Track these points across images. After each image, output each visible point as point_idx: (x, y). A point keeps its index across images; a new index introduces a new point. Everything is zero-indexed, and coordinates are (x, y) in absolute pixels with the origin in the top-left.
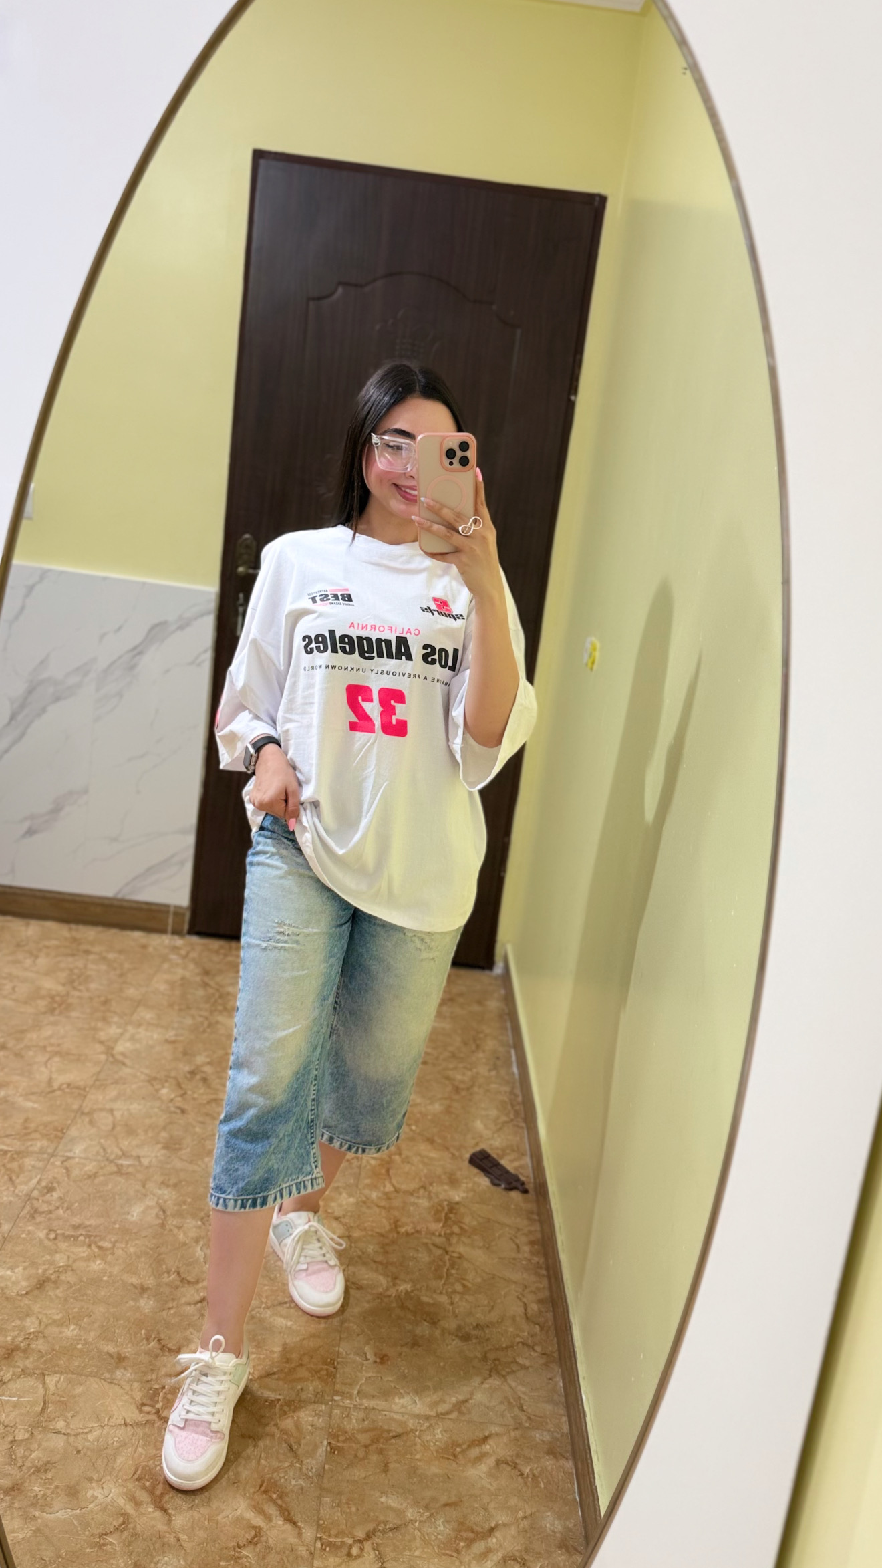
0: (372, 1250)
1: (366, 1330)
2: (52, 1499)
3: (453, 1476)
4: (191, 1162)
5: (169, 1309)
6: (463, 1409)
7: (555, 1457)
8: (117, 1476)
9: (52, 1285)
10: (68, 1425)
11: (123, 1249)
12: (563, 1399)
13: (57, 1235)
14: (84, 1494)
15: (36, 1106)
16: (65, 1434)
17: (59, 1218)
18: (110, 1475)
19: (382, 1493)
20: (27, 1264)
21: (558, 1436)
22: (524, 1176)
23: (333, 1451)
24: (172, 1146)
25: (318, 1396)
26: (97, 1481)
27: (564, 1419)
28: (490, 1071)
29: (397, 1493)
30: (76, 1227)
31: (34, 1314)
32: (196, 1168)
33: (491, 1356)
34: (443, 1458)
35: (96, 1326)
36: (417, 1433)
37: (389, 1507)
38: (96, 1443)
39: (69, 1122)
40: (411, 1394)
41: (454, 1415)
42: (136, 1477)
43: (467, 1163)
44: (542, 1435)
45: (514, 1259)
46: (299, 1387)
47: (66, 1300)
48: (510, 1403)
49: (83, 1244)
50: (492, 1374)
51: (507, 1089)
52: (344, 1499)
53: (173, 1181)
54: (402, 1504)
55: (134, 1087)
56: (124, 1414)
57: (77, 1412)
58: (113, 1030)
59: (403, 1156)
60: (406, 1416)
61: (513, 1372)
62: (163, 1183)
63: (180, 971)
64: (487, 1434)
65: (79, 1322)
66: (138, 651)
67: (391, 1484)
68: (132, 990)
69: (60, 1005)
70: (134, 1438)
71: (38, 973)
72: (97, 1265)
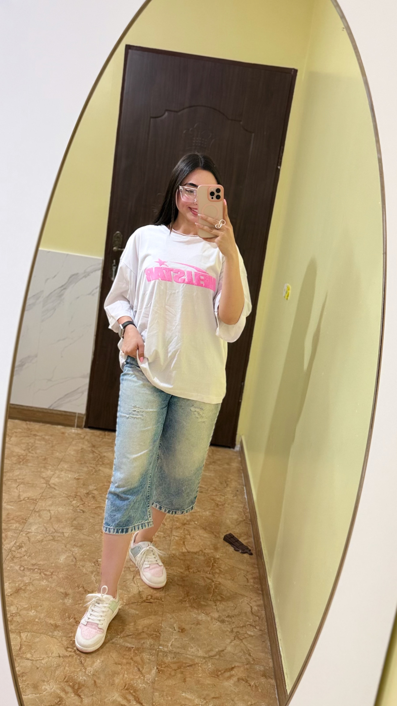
0: (177, 579)
1: (174, 617)
2: (26, 689)
3: (217, 685)
4: (88, 536)
5: (79, 604)
6: (222, 655)
7: (266, 678)
8: (56, 680)
9: (23, 591)
10: (32, 656)
11: (56, 576)
12: (270, 651)
13: (24, 568)
14: (41, 687)
15: (12, 507)
16: (31, 660)
17: (25, 560)
18: (53, 679)
19: (183, 692)
20: (11, 581)
21: (268, 668)
22: (251, 547)
23: (159, 672)
24: (79, 528)
25: (152, 646)
26: (47, 682)
27: (271, 660)
28: (233, 497)
29: (190, 692)
30: (33, 565)
31: (14, 604)
32: (91, 538)
33: (235, 630)
34: (212, 676)
35: (44, 611)
36: (200, 665)
37: (186, 698)
38: (46, 664)
39: (29, 515)
40: (196, 647)
41: (217, 657)
42: (65, 680)
43: (222, 540)
44: (260, 667)
45: (245, 585)
46: (143, 642)
47: (29, 598)
48: (244, 652)
49: (37, 572)
50: (236, 638)
52: (165, 693)
53: (80, 544)
54: (192, 697)
55: (60, 499)
56: (59, 652)
57: (37, 650)
58: (49, 473)
59: (191, 536)
60: (194, 657)
61: (246, 638)
62: (75, 545)
63: (81, 445)
64: (233, 666)
65: (36, 609)
66: (64, 287)
67: (187, 687)
68: (57, 454)
69: (23, 460)
70: (64, 663)
71: (12, 444)
72: (44, 583)
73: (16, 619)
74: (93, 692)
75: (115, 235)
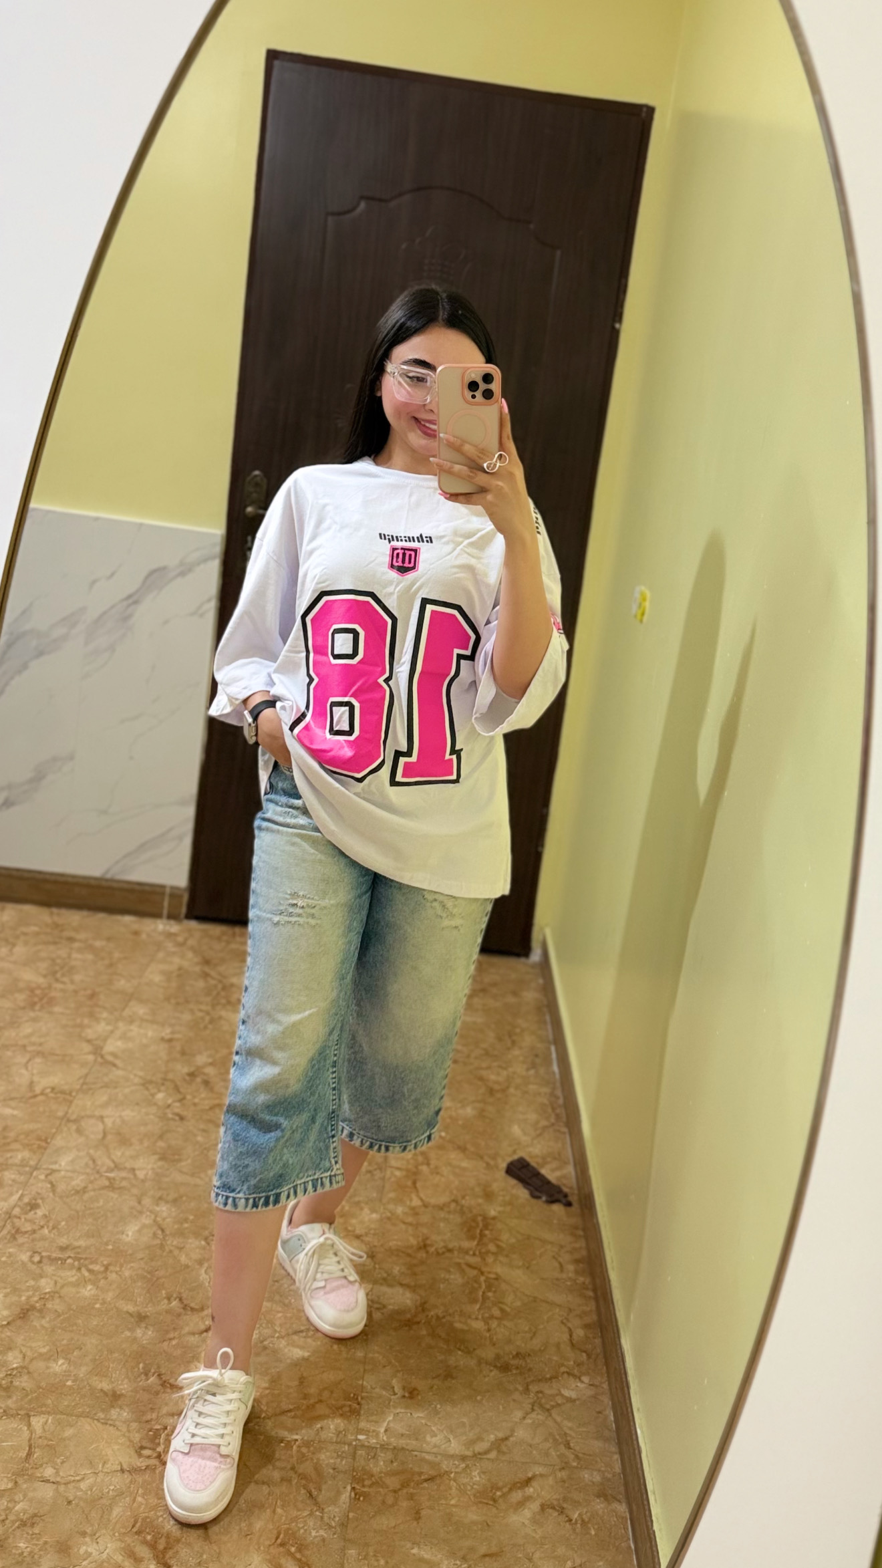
0: (399, 1271)
1: (393, 1361)
2: (40, 1557)
3: (492, 1522)
4: (193, 1175)
5: (170, 1339)
6: (504, 1449)
7: (606, 1499)
8: (113, 1529)
9: (37, 1314)
10: (57, 1473)
11: (117, 1273)
12: (614, 1435)
13: (42, 1257)
14: (76, 1550)
15: (15, 1112)
16: (54, 1483)
17: (43, 1239)
18: (106, 1527)
19: (413, 1544)
20: (8, 1290)
21: (610, 1476)
22: (567, 1188)
23: (357, 1497)
24: (169, 1157)
25: (340, 1435)
26: (91, 1535)
27: (616, 1457)
28: (528, 1070)
29: (431, 1543)
30: (63, 1249)
31: (16, 1347)
32: (198, 1181)
33: (534, 1388)
34: (481, 1502)
35: (88, 1359)
36: (452, 1475)
37: (422, 1560)
38: (89, 1492)
39: (54, 1130)
40: (445, 1432)
41: (493, 1455)
42: (135, 1530)
43: (503, 1173)
44: (592, 1476)
45: (558, 1279)
46: (319, 1426)
47: (53, 1330)
48: (555, 1440)
49: (72, 1267)
50: (535, 1408)
51: (546, 1090)
52: (371, 1550)
53: (172, 1196)
54: (436, 1556)
55: (127, 1091)
56: (121, 1460)
57: (67, 1458)
58: (102, 1028)
59: (432, 1166)
60: (439, 1457)
61: (559, 1405)
62: (160, 1198)
63: (177, 960)
64: (530, 1475)
65: (69, 1356)
66: (133, 600)
67: (423, 1533)
68: (123, 982)
69: (41, 999)
70: (132, 1486)
71: (15, 963)
72: (88, 1291)
73: (21, 1382)
74: (201, 1556)
75: (248, 479)
